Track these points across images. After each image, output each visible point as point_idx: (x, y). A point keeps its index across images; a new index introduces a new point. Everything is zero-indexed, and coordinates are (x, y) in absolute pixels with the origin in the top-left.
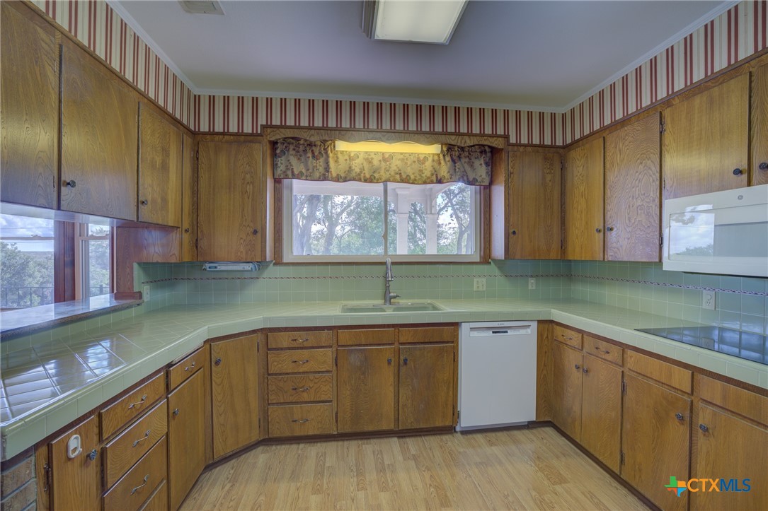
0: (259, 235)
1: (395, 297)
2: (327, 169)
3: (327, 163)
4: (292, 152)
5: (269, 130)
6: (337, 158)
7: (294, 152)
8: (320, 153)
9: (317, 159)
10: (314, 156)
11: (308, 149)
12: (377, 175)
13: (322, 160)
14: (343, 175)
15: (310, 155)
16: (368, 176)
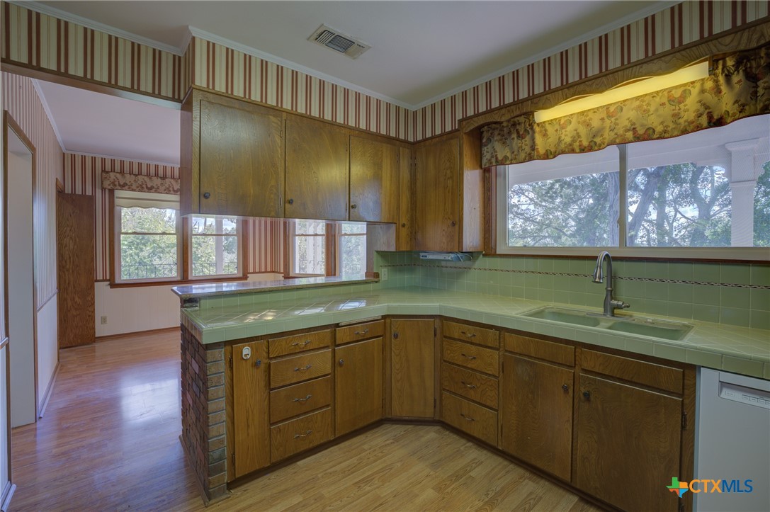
0: (457, 226)
1: (619, 307)
2: (533, 148)
3: (533, 139)
4: (496, 138)
5: (464, 123)
6: (546, 130)
7: (499, 137)
8: (526, 130)
9: (523, 138)
10: (519, 136)
11: (512, 129)
12: (598, 140)
13: (528, 138)
14: (553, 150)
15: (514, 136)
16: (585, 143)
